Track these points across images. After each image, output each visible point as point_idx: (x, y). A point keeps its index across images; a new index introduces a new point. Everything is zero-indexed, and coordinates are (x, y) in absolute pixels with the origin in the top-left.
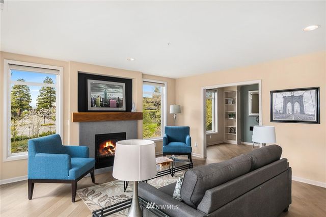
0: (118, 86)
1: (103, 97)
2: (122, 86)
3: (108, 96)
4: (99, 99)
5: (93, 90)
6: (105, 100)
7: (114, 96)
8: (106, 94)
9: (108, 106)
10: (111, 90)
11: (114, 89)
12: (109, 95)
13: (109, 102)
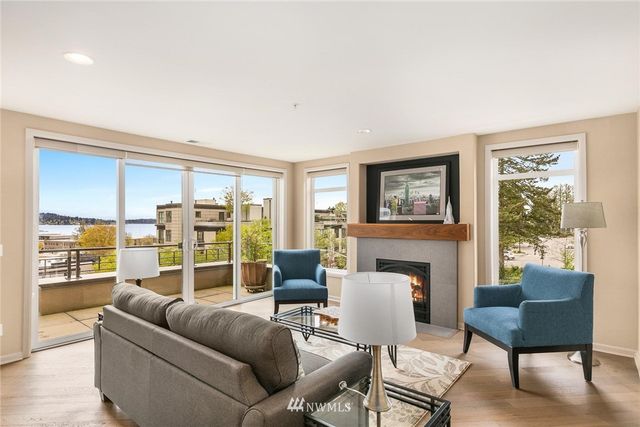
0: (430, 174)
1: (403, 196)
2: (439, 172)
3: (410, 195)
4: (396, 201)
5: (388, 188)
6: (405, 201)
7: (422, 194)
8: (407, 192)
9: (410, 212)
10: (418, 183)
11: (423, 181)
12: (413, 194)
13: (413, 205)
